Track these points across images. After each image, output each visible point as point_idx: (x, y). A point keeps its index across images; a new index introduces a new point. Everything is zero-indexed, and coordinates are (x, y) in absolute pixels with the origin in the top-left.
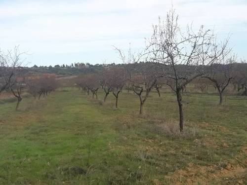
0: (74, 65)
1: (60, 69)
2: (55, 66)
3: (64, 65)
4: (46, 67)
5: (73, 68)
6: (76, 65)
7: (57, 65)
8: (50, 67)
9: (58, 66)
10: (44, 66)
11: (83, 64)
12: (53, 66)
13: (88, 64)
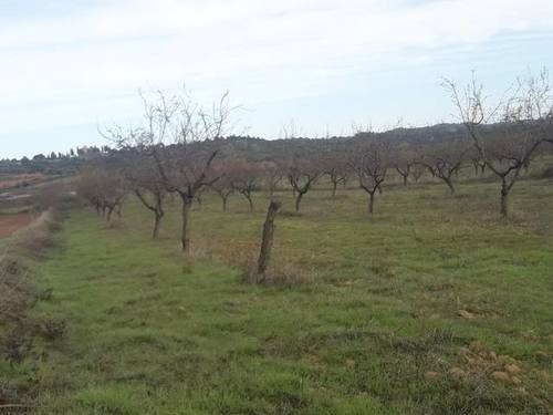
0: (76, 153)
1: (47, 163)
2: (35, 157)
3: (53, 154)
4: (14, 160)
5: (75, 158)
6: (80, 151)
7: (37, 154)
8: (25, 160)
9: (41, 155)
10: (11, 159)
11: (95, 150)
12: (31, 158)
13: (106, 148)
